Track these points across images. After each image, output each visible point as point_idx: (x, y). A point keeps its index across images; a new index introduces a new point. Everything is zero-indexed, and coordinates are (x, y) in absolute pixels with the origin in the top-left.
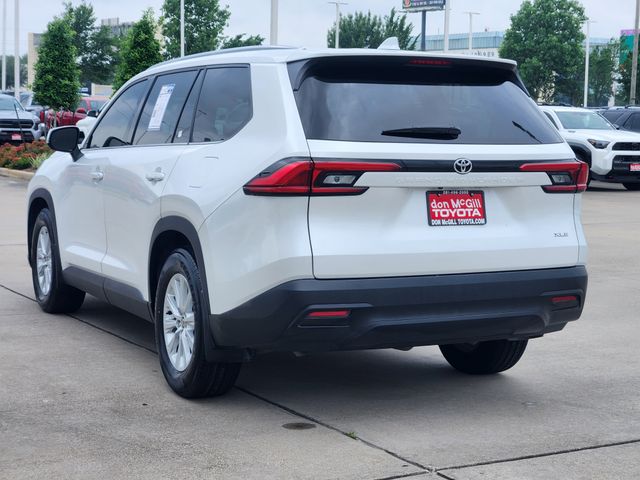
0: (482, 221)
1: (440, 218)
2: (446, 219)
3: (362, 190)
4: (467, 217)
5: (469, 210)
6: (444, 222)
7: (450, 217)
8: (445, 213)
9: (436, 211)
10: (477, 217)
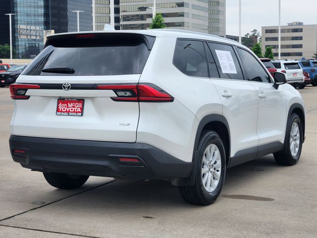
0: (80, 114)
1: (61, 111)
2: (64, 112)
3: (28, 97)
4: (74, 112)
5: (76, 109)
6: (62, 113)
7: (66, 111)
8: (64, 109)
9: (60, 108)
10: (79, 112)
